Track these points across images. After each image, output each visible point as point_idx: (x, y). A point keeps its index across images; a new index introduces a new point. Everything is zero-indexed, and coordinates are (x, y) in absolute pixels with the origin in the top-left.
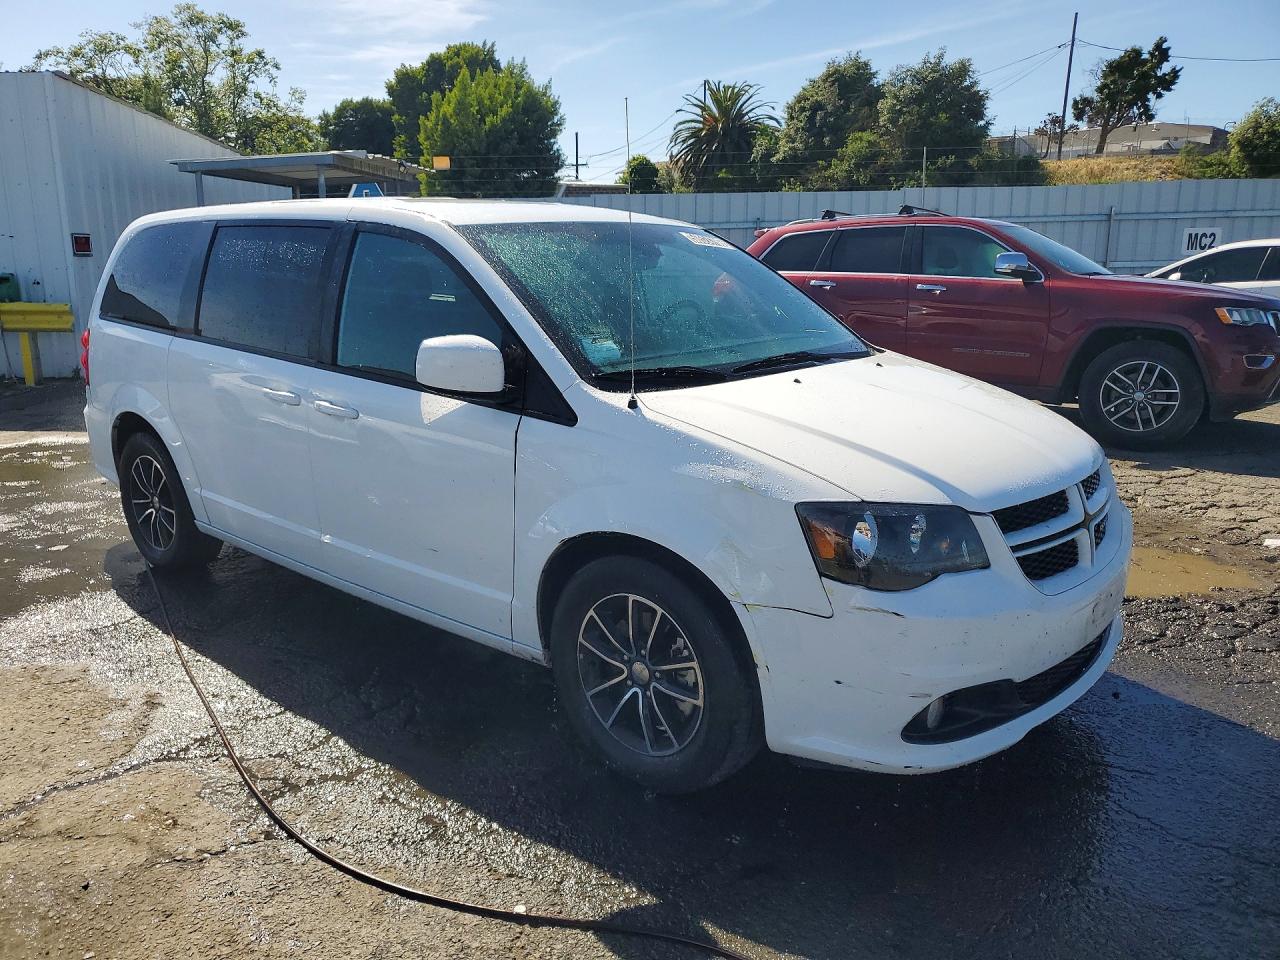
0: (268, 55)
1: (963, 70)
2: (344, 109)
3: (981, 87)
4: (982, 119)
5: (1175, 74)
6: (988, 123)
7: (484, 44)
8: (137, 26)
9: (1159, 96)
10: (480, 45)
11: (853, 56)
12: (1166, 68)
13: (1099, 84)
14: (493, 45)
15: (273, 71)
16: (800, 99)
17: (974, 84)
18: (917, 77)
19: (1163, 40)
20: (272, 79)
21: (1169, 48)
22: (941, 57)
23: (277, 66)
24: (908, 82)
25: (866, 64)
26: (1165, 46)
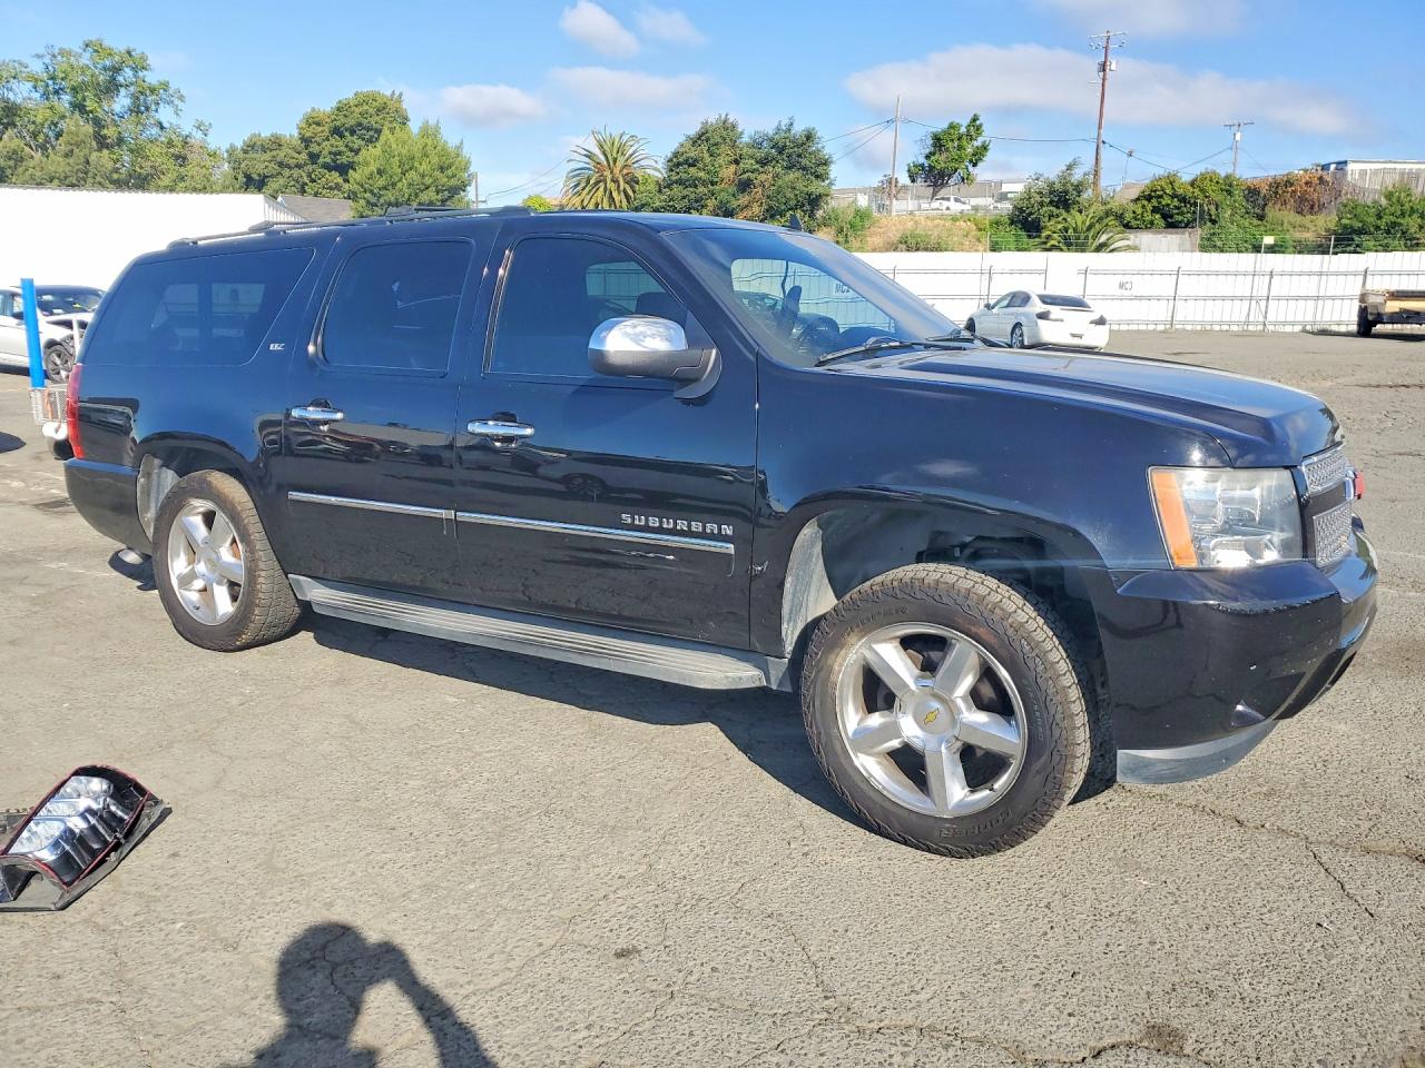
0: (173, 87)
1: (809, 137)
3: (826, 152)
4: (826, 179)
5: (985, 148)
6: (831, 184)
8: (39, 56)
9: (975, 165)
10: (388, 93)
11: (723, 116)
13: (927, 151)
14: (401, 95)
15: (178, 103)
16: (676, 155)
17: (820, 149)
18: (771, 141)
19: (975, 119)
20: (177, 111)
21: (981, 125)
23: (181, 98)
24: (765, 145)
25: (734, 127)
26: (978, 122)
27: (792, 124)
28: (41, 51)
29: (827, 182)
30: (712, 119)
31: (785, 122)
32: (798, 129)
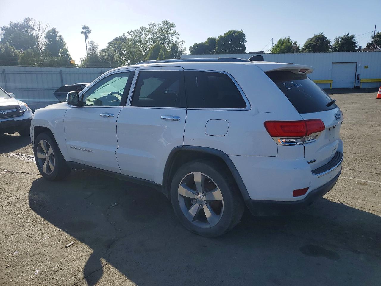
0: (177, 32)
1: (352, 37)
2: (196, 45)
3: (356, 41)
7: (241, 30)
14: (243, 30)
15: (178, 36)
17: (354, 40)
18: (342, 38)
20: (178, 38)
22: (348, 34)
23: (179, 35)
24: (340, 40)
28: (149, 24)
31: (347, 34)
32: (350, 35)
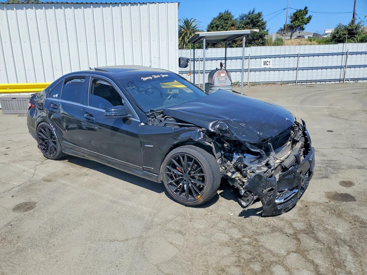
1: (260, 15)
3: (264, 21)
4: (265, 29)
5: (310, 18)
6: (267, 31)
9: (306, 24)
11: (227, 10)
12: (307, 16)
13: (291, 20)
16: (212, 24)
18: (247, 17)
24: (245, 19)
25: (230, 13)
26: (307, 9)
27: (254, 11)
29: (265, 30)
30: (223, 12)
31: (252, 10)
32: (256, 12)
